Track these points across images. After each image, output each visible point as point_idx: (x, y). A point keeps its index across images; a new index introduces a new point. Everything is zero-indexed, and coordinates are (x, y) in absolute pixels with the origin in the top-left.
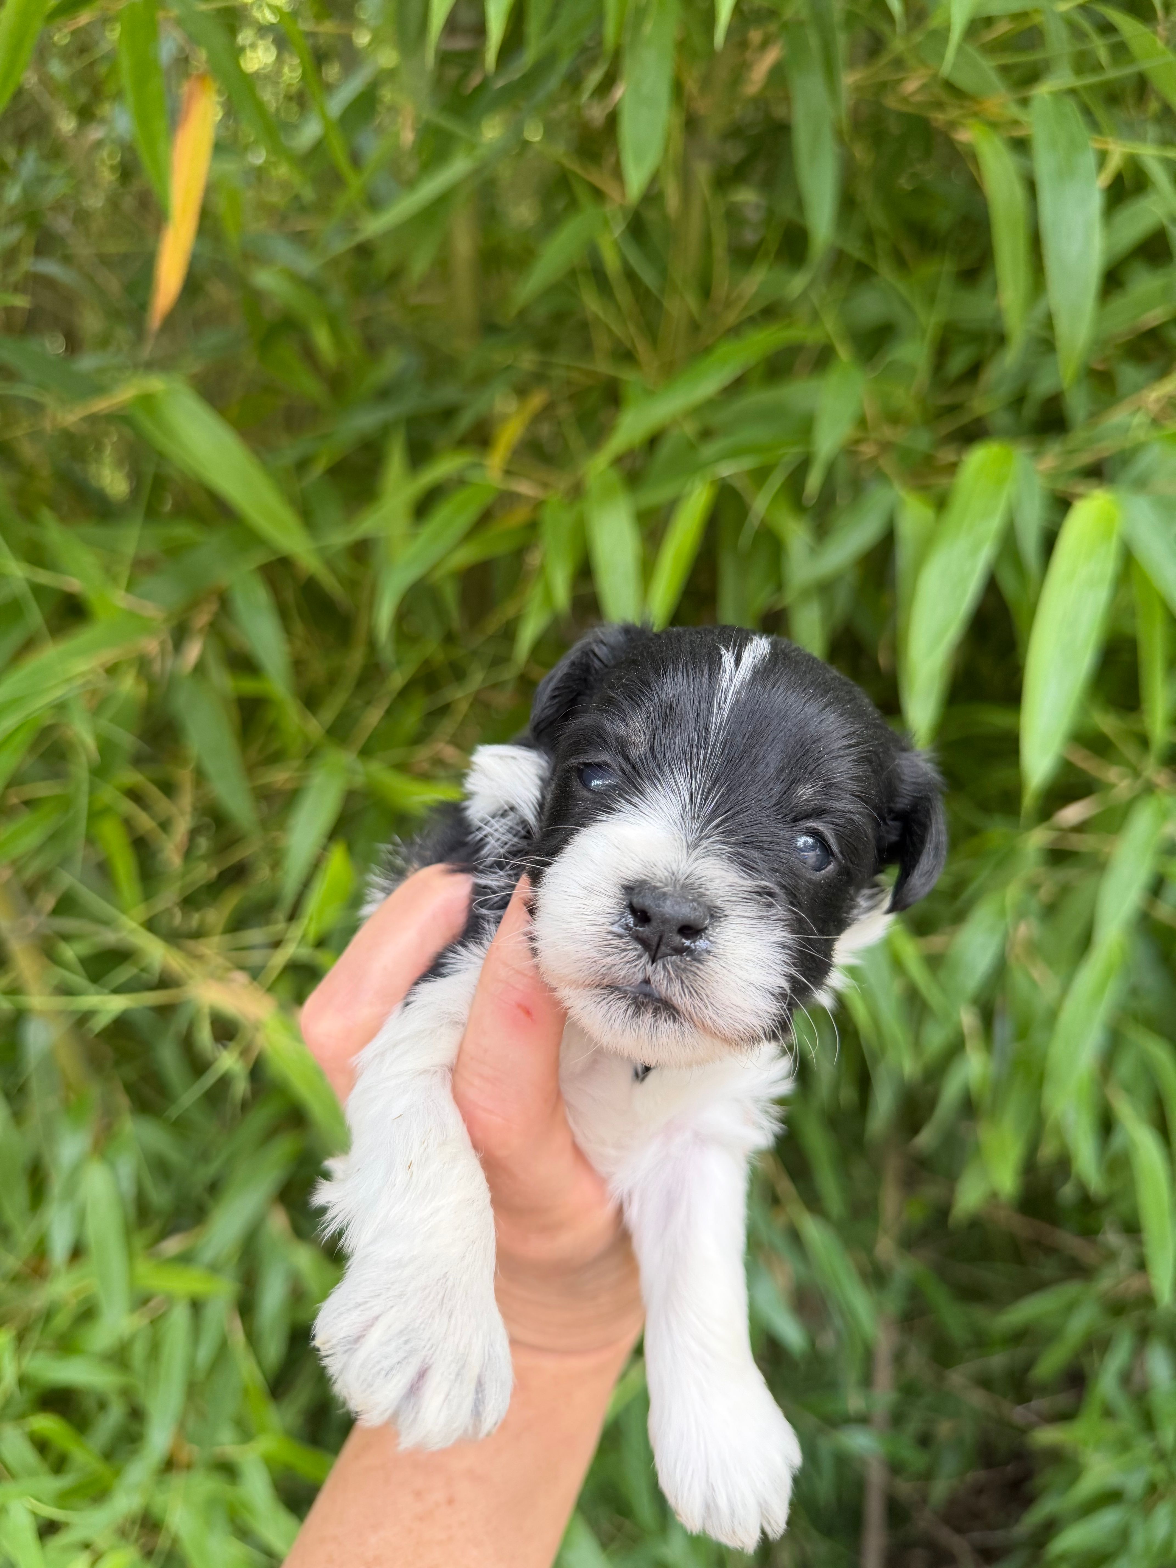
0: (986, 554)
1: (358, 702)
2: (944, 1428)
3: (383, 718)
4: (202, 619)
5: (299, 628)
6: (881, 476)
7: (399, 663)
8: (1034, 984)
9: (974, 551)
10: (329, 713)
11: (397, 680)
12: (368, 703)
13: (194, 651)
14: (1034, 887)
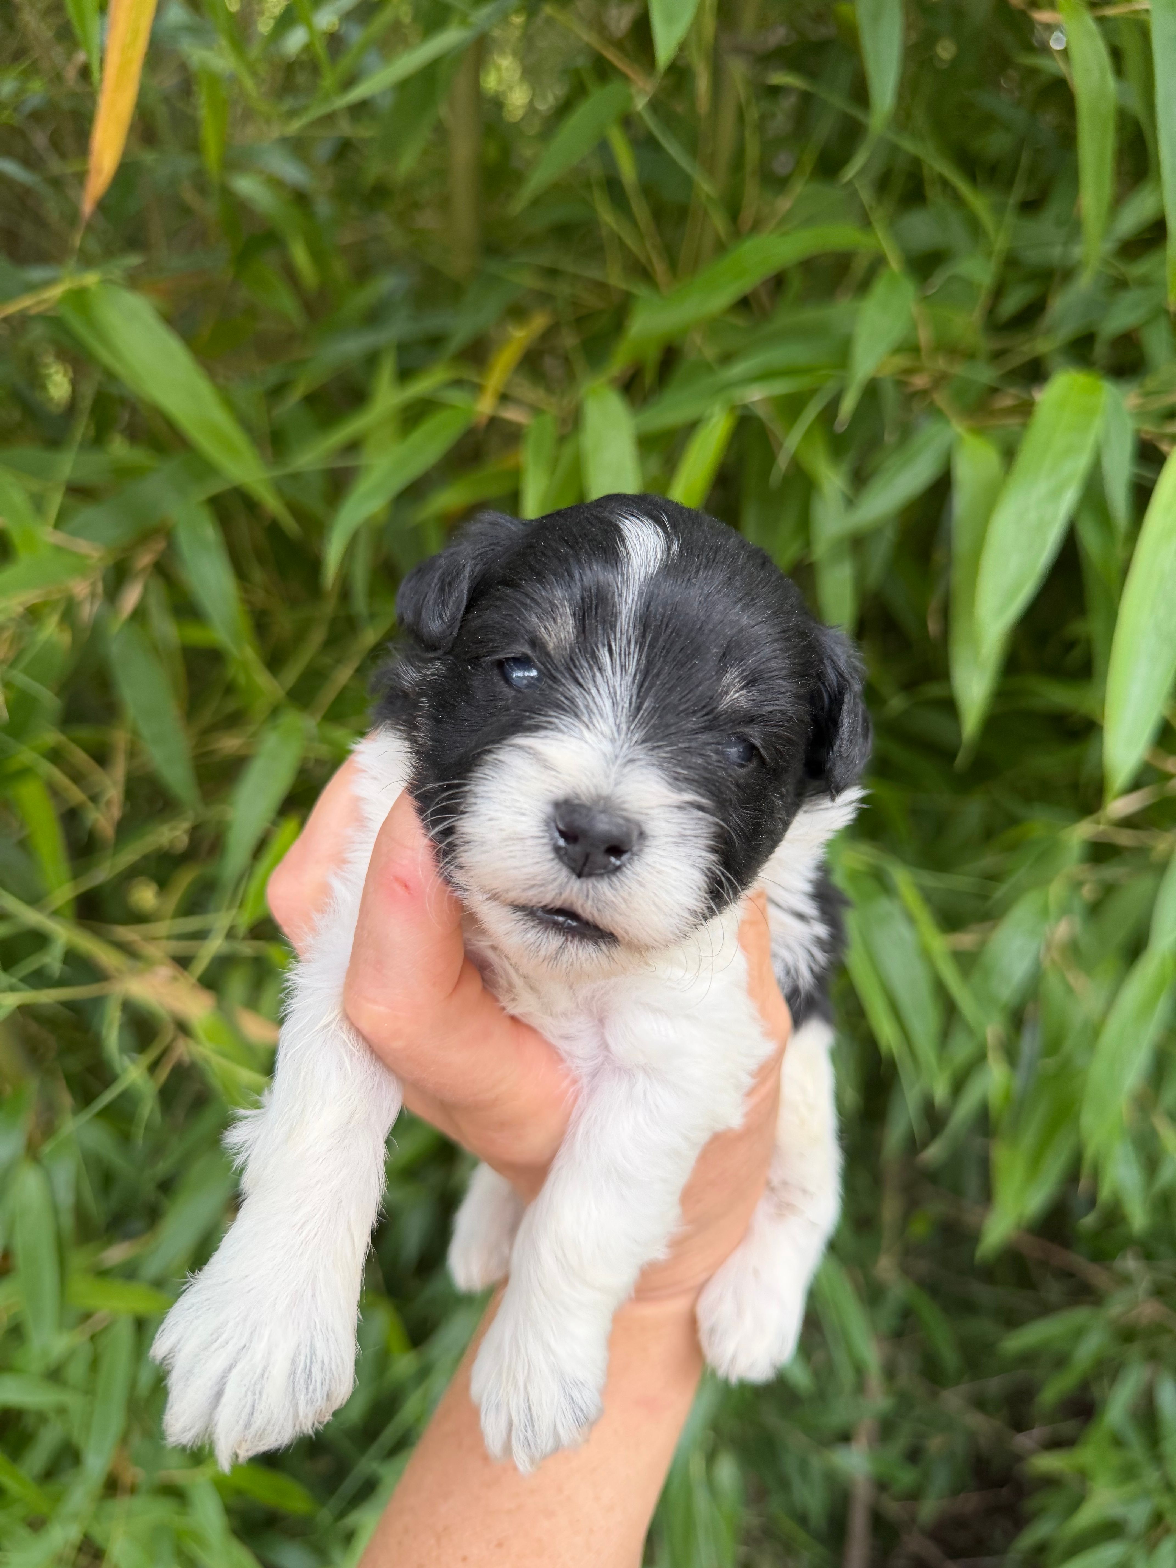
0: (1069, 498)
1: (328, 660)
2: (935, 1444)
3: (353, 677)
4: (145, 559)
5: (258, 575)
6: (936, 413)
7: (372, 616)
8: (1070, 990)
9: (1055, 494)
10: (292, 673)
11: (370, 637)
12: (339, 661)
13: (131, 597)
14: (1078, 885)
